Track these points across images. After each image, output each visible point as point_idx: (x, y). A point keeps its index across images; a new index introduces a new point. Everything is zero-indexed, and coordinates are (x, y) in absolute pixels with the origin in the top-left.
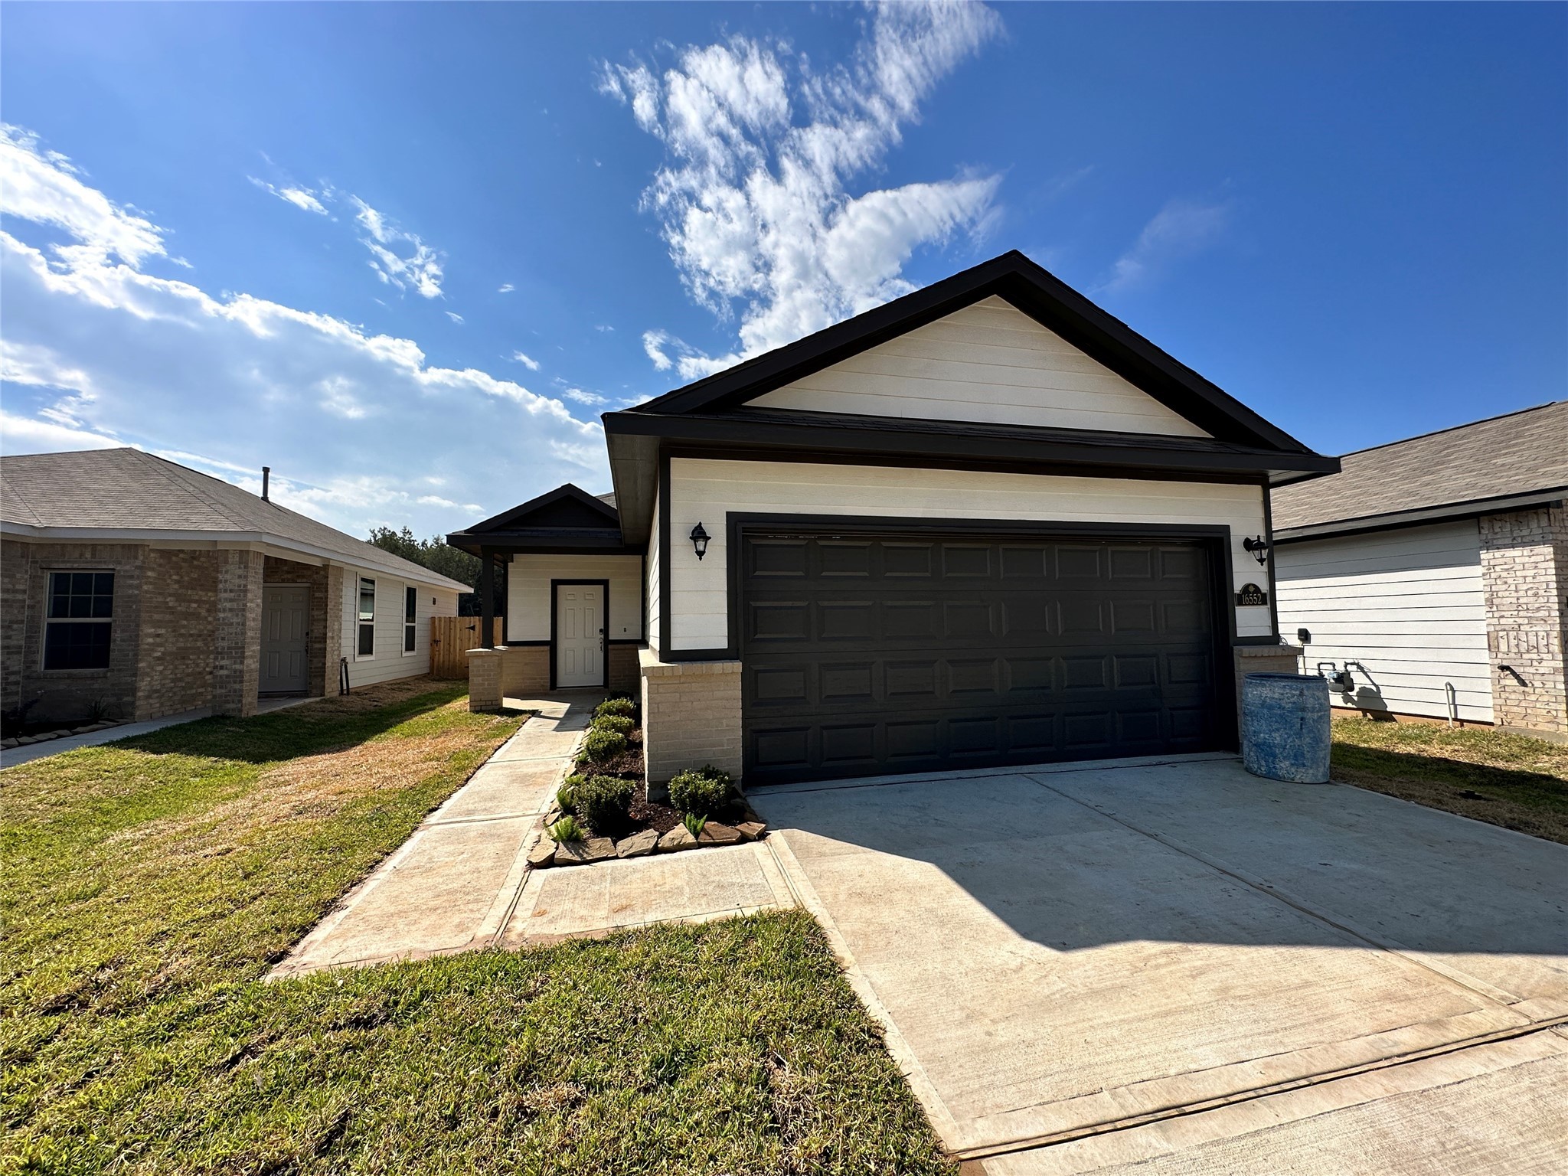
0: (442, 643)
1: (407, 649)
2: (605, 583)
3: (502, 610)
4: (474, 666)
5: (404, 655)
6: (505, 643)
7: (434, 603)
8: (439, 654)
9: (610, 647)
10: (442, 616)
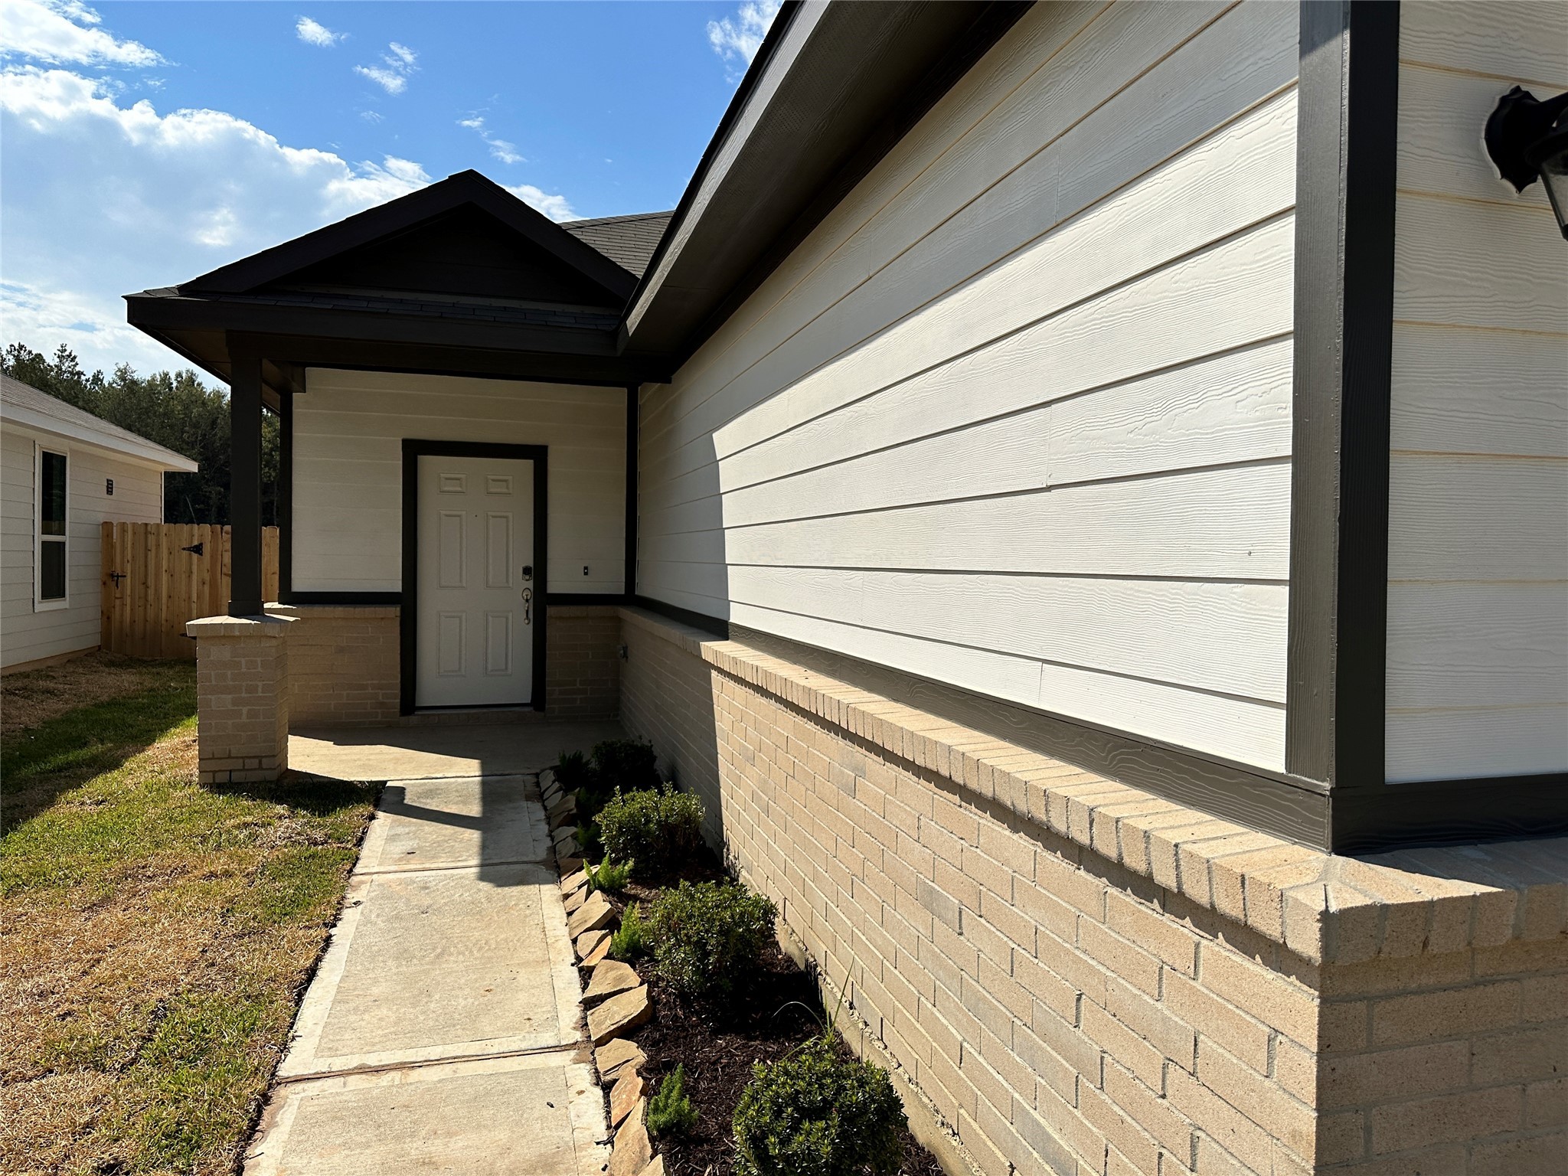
0: (128, 580)
1: (47, 594)
2: (538, 455)
3: (280, 513)
4: (207, 656)
5: (39, 607)
6: (288, 596)
7: (110, 491)
8: (123, 605)
9: (551, 611)
10: (129, 520)
